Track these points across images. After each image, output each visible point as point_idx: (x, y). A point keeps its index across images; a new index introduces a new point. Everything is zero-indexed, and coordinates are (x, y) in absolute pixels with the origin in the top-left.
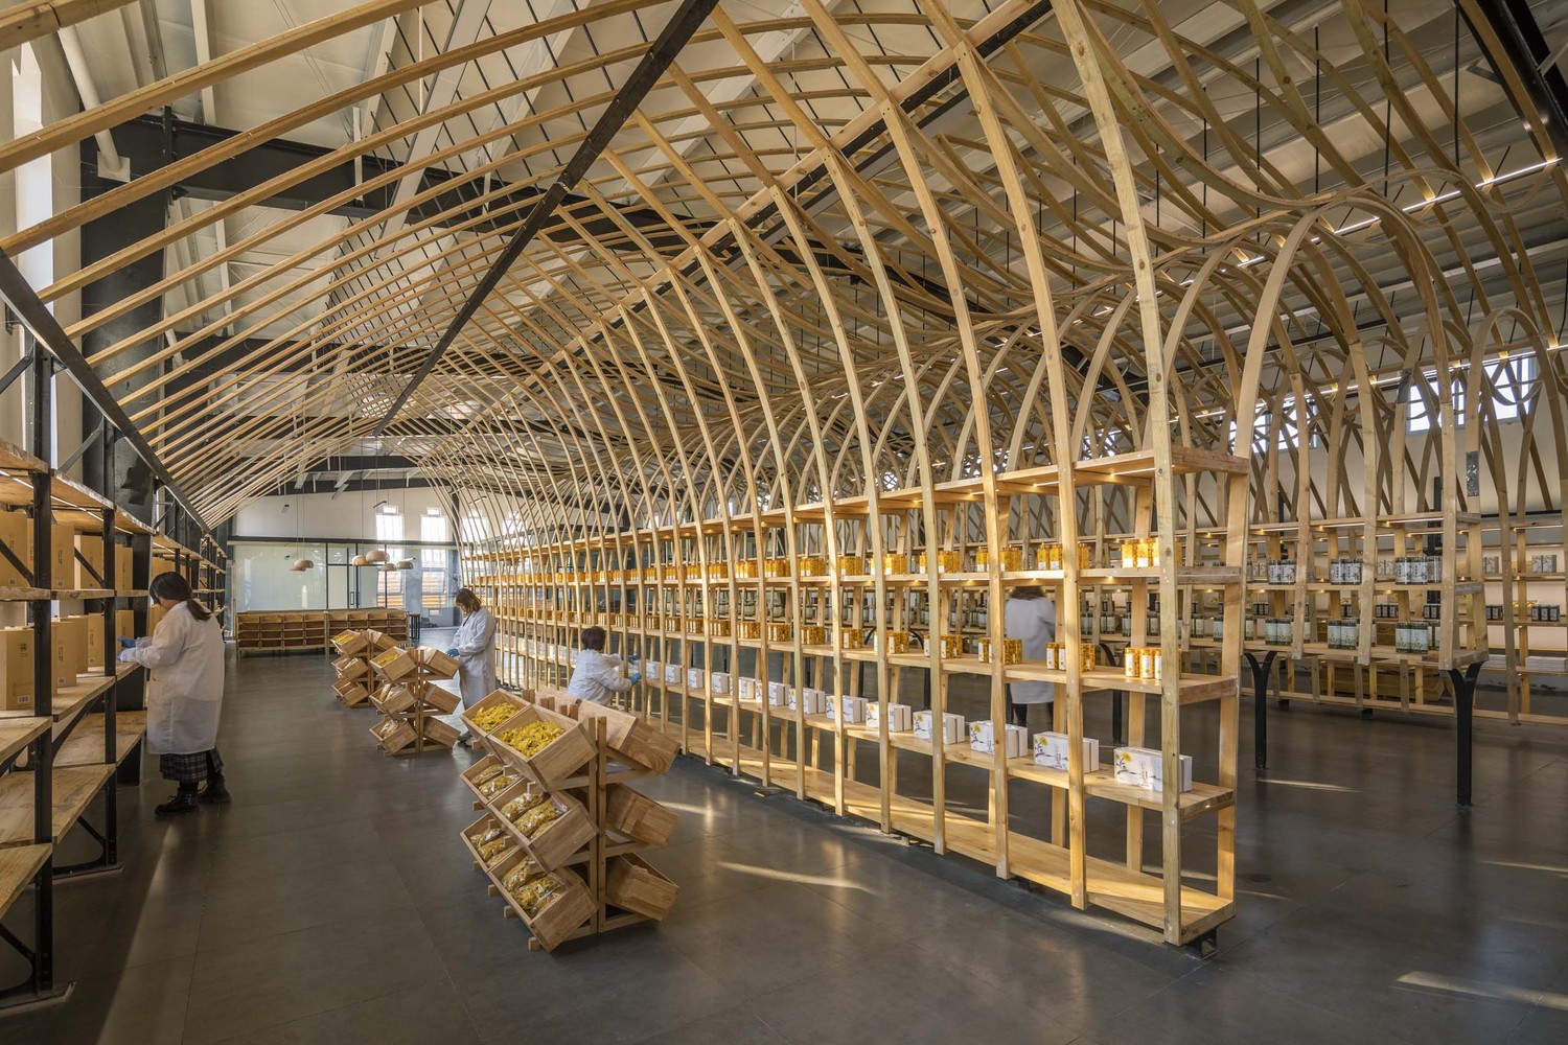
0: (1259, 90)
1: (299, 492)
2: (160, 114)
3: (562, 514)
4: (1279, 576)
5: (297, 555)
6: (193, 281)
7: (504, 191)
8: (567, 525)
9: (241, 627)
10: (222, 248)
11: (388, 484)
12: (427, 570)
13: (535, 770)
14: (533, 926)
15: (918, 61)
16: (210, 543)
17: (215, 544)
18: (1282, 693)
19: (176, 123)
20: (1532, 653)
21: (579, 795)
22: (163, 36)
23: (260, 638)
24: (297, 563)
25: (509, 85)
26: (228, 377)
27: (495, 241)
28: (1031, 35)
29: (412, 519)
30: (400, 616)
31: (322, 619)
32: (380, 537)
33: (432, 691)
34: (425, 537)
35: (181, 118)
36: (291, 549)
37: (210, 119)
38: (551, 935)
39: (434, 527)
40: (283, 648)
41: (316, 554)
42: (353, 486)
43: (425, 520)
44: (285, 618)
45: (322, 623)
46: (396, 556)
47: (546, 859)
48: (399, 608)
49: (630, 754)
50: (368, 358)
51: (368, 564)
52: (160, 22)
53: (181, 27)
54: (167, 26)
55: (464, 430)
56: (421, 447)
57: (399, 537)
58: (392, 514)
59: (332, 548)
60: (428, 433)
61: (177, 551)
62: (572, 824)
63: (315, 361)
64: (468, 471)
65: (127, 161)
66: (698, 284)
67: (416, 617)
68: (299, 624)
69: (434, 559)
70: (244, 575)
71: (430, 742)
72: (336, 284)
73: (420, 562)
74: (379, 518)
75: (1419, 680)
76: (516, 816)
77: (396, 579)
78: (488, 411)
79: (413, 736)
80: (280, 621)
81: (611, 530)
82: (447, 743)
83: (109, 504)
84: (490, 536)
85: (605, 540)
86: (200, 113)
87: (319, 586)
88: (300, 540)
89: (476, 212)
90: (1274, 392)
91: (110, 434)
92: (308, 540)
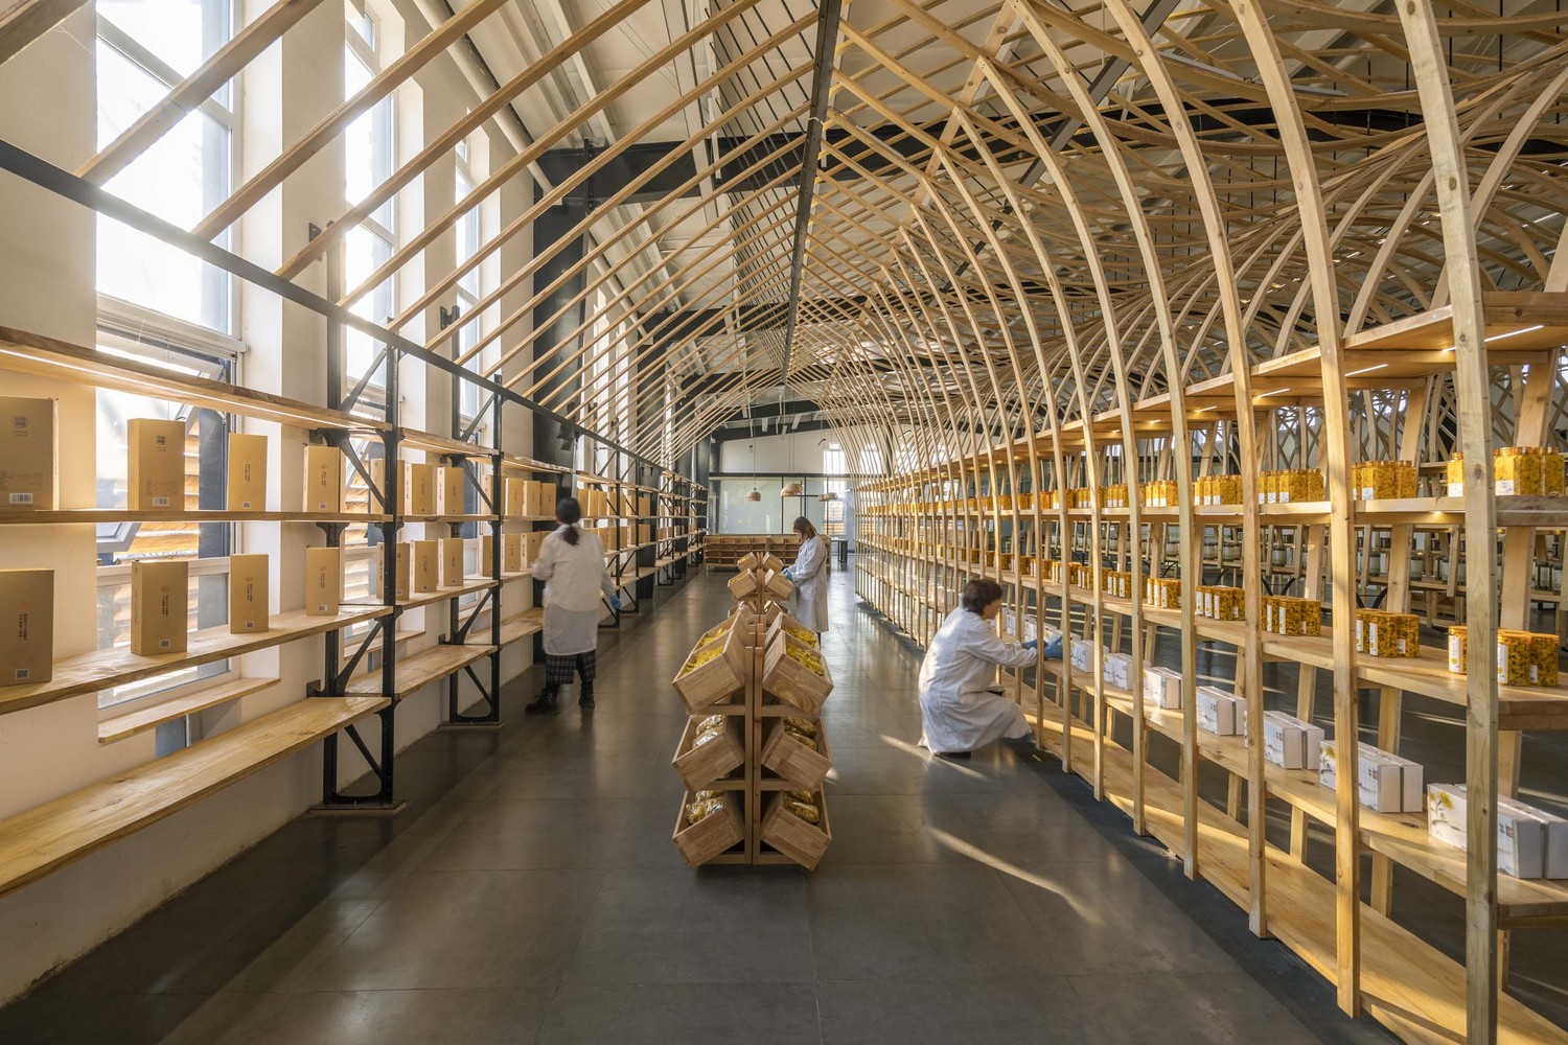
23: (720, 556)
31: (765, 542)
32: (826, 472)
39: (871, 461)
42: (803, 427)
43: (863, 455)
45: (764, 545)
57: (843, 472)
58: (836, 450)
74: (825, 454)
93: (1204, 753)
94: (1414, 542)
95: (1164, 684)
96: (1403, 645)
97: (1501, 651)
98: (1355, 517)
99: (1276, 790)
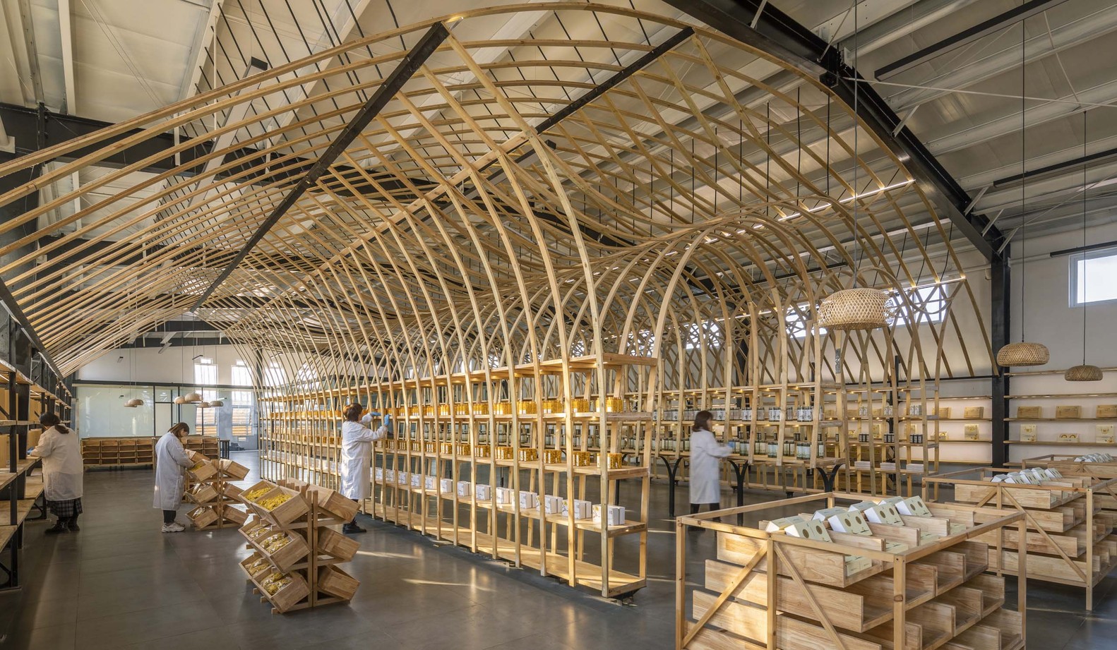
0: (741, 134)
1: (132, 346)
2: (35, 107)
3: (343, 367)
4: (746, 417)
5: (129, 395)
6: (53, 211)
7: (280, 160)
8: (345, 375)
9: (84, 450)
10: (76, 187)
11: (203, 342)
12: (236, 407)
13: (274, 517)
14: (272, 599)
15: (483, 154)
16: (61, 387)
17: (64, 387)
18: (788, 488)
19: (47, 113)
20: (913, 462)
21: (303, 532)
22: (40, 62)
23: (100, 457)
24: (130, 401)
25: (291, 81)
26: (78, 269)
27: (276, 195)
28: (675, 52)
29: (224, 369)
30: (212, 441)
31: (150, 443)
32: (198, 382)
33: (229, 488)
34: (235, 382)
35: (51, 110)
36: (125, 390)
37: (72, 110)
38: (282, 604)
39: (242, 375)
40: (119, 465)
41: (145, 395)
42: (175, 342)
43: (235, 370)
44: (121, 442)
46: (210, 396)
47: (280, 564)
48: (213, 436)
49: (330, 510)
50: (188, 256)
51: (188, 402)
52: (39, 55)
53: (53, 59)
54: (44, 57)
55: (266, 305)
56: (231, 315)
57: (213, 382)
58: (208, 364)
59: (158, 390)
60: (237, 307)
61: (43, 394)
62: (296, 546)
63: (145, 258)
64: (269, 333)
65: (13, 139)
66: (423, 220)
67: (226, 442)
68: (132, 447)
69: (242, 399)
70: (85, 410)
71: (228, 522)
72: (161, 208)
73: (230, 401)
74: (197, 367)
75: (859, 479)
76: (267, 546)
77: (211, 413)
78: (284, 294)
79: (215, 517)
80: (116, 444)
81: (386, 380)
82: (239, 522)
83: (13, 369)
84: (287, 382)
85: (350, 390)
86: (65, 106)
87: (148, 420)
88: (133, 384)
89: (262, 172)
90: (796, 302)
91: (13, 326)
92: (139, 384)
93: (523, 515)
94: (589, 431)
95: (503, 493)
96: (585, 462)
97: (609, 459)
98: (573, 418)
99: (549, 520)
